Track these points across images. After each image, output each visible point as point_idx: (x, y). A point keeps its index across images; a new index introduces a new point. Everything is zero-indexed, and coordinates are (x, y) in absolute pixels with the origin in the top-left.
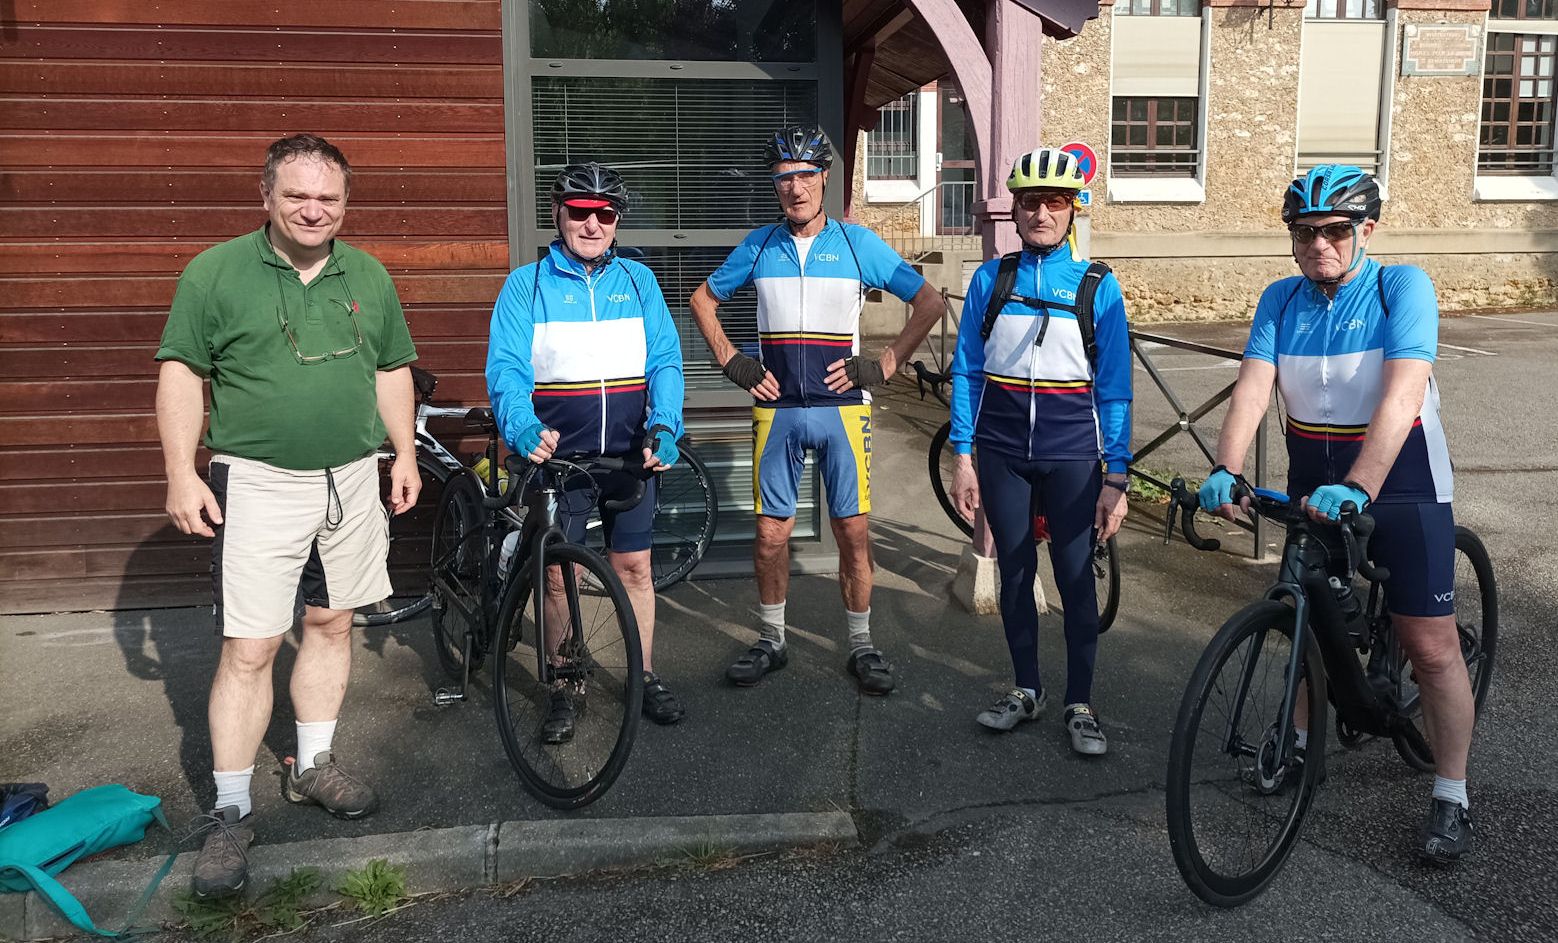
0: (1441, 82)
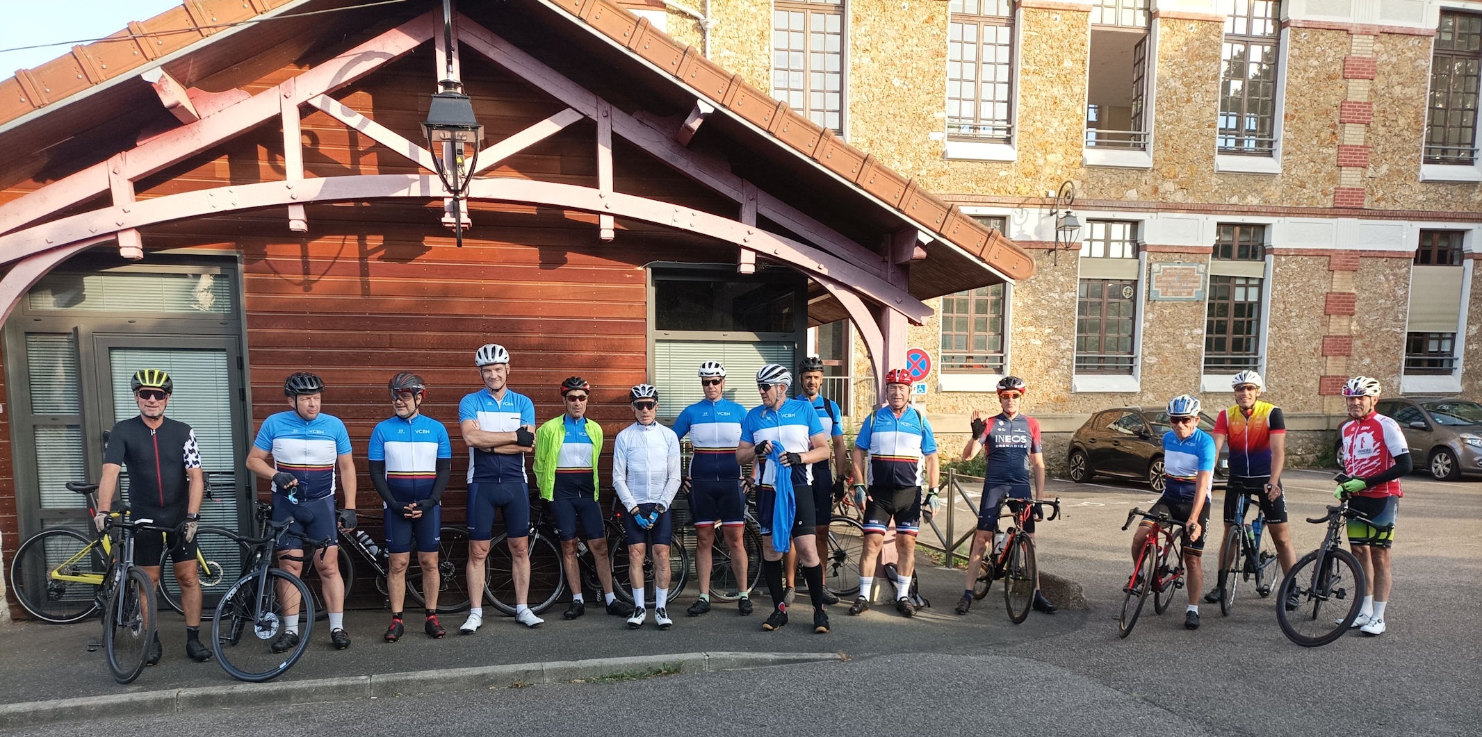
0: (1177, 306)
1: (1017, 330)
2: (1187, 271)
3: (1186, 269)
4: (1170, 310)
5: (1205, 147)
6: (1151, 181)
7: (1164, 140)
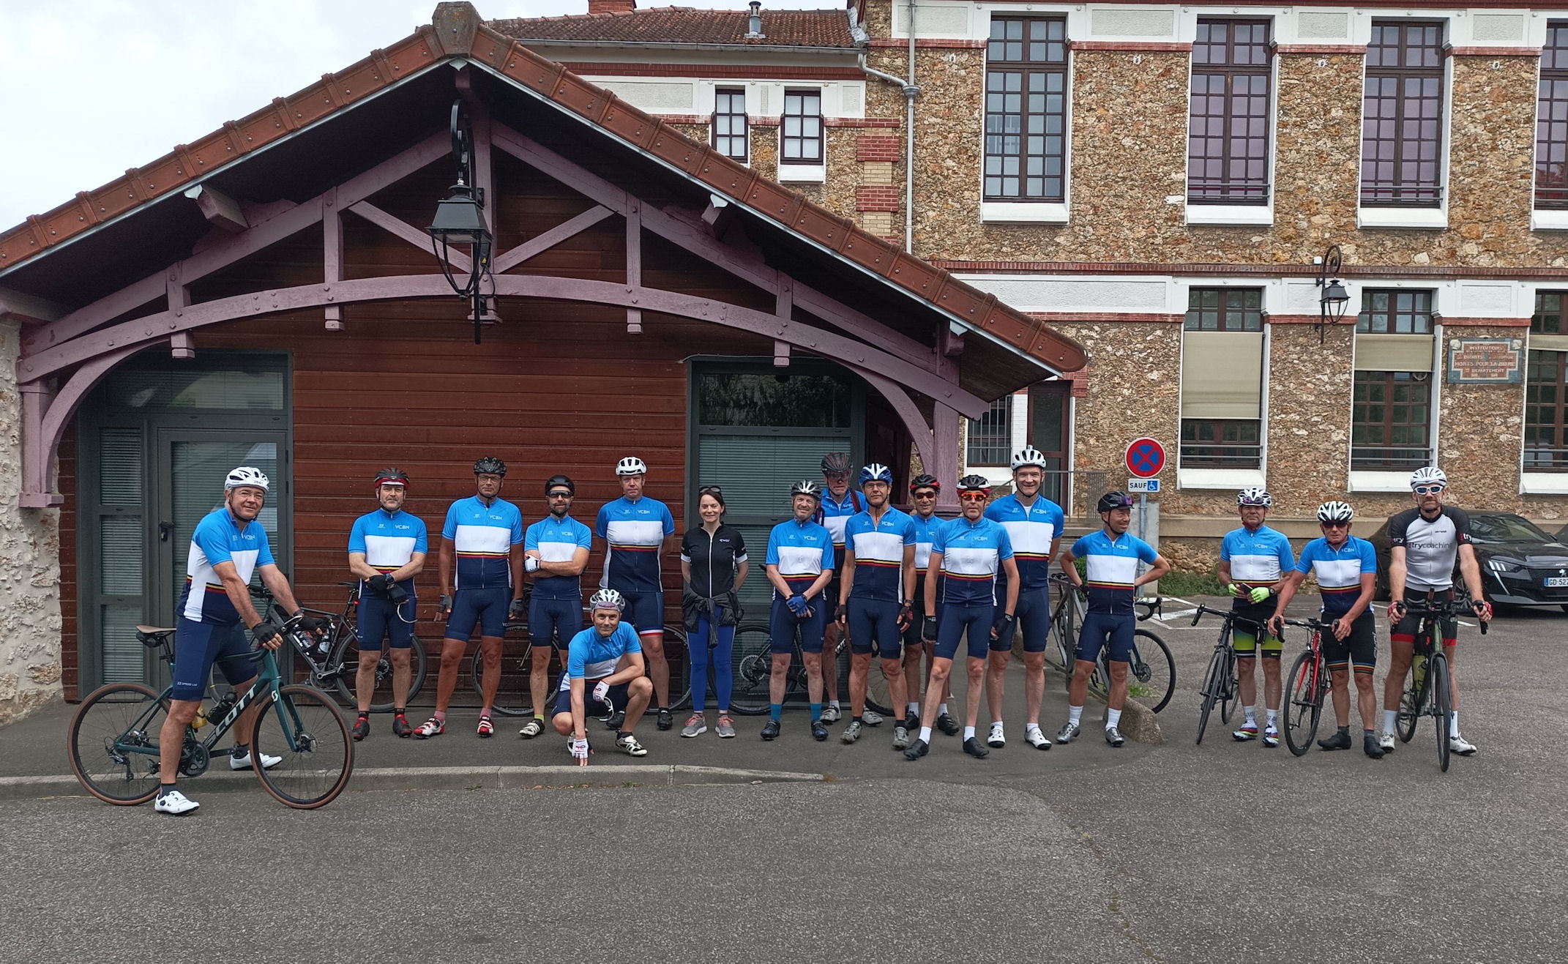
0: (1485, 389)
1: (1276, 416)
2: (1498, 348)
3: (1496, 345)
4: (1476, 395)
5: (1517, 201)
6: (1448, 242)
7: (1461, 195)
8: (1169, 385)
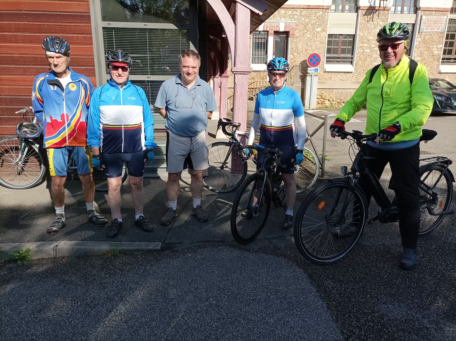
0: (432, 34)
1: (359, 45)
2: (438, 19)
3: (438, 18)
4: (428, 37)
8: (324, 33)
